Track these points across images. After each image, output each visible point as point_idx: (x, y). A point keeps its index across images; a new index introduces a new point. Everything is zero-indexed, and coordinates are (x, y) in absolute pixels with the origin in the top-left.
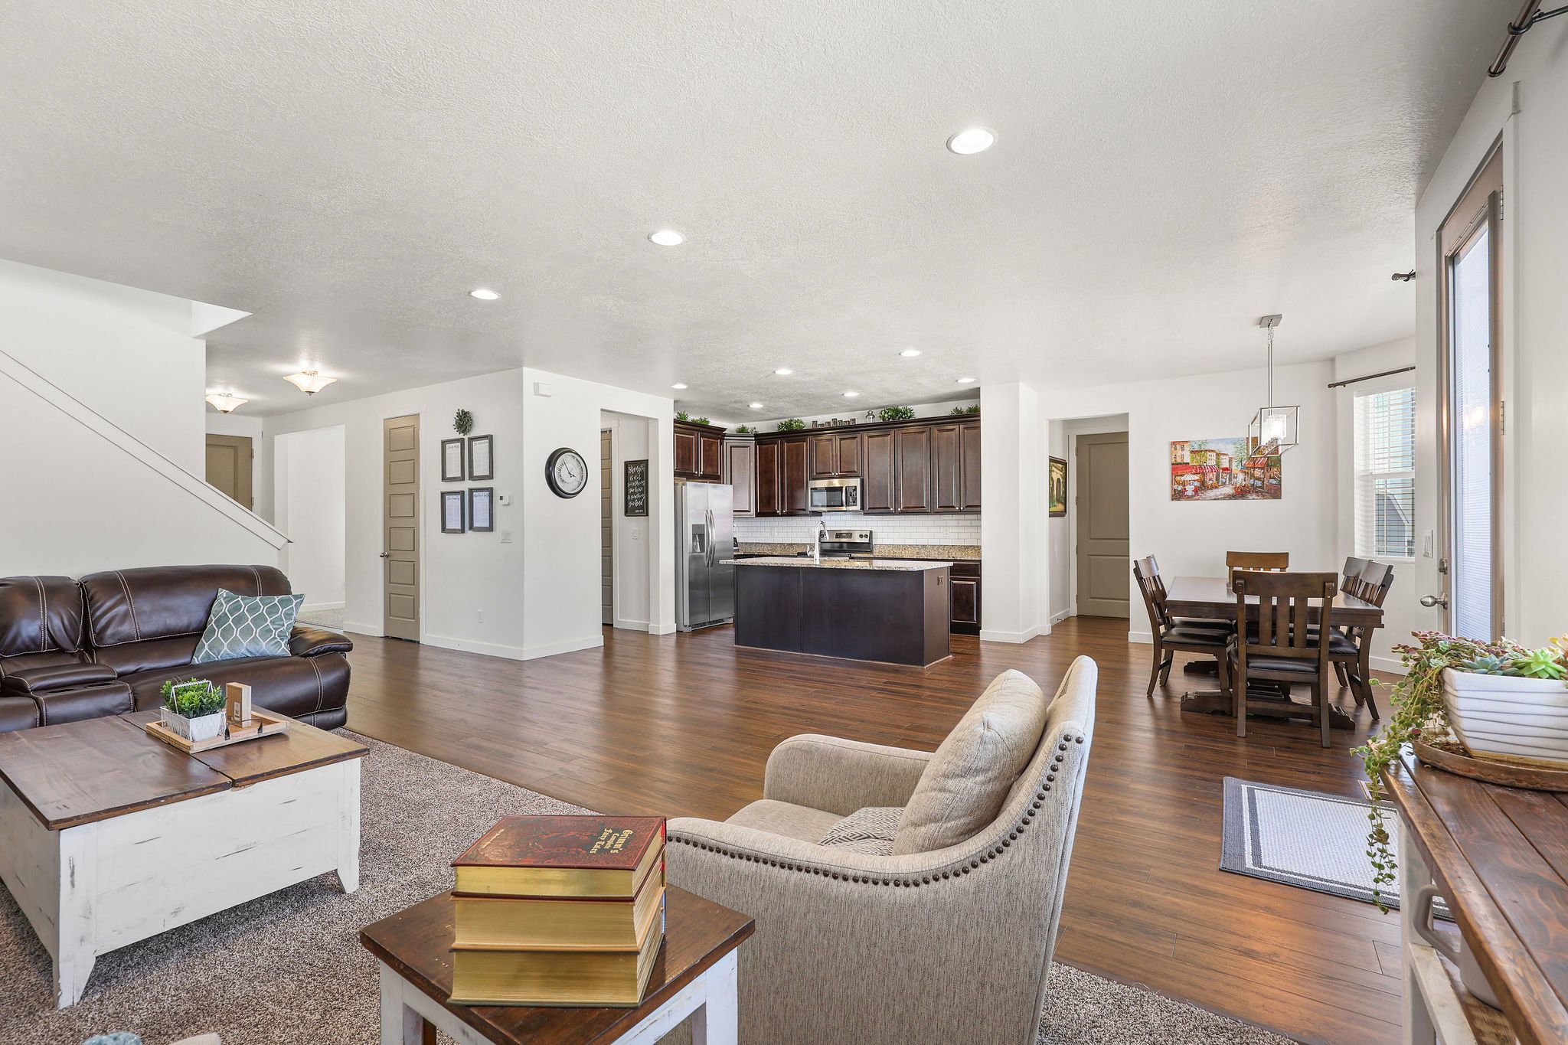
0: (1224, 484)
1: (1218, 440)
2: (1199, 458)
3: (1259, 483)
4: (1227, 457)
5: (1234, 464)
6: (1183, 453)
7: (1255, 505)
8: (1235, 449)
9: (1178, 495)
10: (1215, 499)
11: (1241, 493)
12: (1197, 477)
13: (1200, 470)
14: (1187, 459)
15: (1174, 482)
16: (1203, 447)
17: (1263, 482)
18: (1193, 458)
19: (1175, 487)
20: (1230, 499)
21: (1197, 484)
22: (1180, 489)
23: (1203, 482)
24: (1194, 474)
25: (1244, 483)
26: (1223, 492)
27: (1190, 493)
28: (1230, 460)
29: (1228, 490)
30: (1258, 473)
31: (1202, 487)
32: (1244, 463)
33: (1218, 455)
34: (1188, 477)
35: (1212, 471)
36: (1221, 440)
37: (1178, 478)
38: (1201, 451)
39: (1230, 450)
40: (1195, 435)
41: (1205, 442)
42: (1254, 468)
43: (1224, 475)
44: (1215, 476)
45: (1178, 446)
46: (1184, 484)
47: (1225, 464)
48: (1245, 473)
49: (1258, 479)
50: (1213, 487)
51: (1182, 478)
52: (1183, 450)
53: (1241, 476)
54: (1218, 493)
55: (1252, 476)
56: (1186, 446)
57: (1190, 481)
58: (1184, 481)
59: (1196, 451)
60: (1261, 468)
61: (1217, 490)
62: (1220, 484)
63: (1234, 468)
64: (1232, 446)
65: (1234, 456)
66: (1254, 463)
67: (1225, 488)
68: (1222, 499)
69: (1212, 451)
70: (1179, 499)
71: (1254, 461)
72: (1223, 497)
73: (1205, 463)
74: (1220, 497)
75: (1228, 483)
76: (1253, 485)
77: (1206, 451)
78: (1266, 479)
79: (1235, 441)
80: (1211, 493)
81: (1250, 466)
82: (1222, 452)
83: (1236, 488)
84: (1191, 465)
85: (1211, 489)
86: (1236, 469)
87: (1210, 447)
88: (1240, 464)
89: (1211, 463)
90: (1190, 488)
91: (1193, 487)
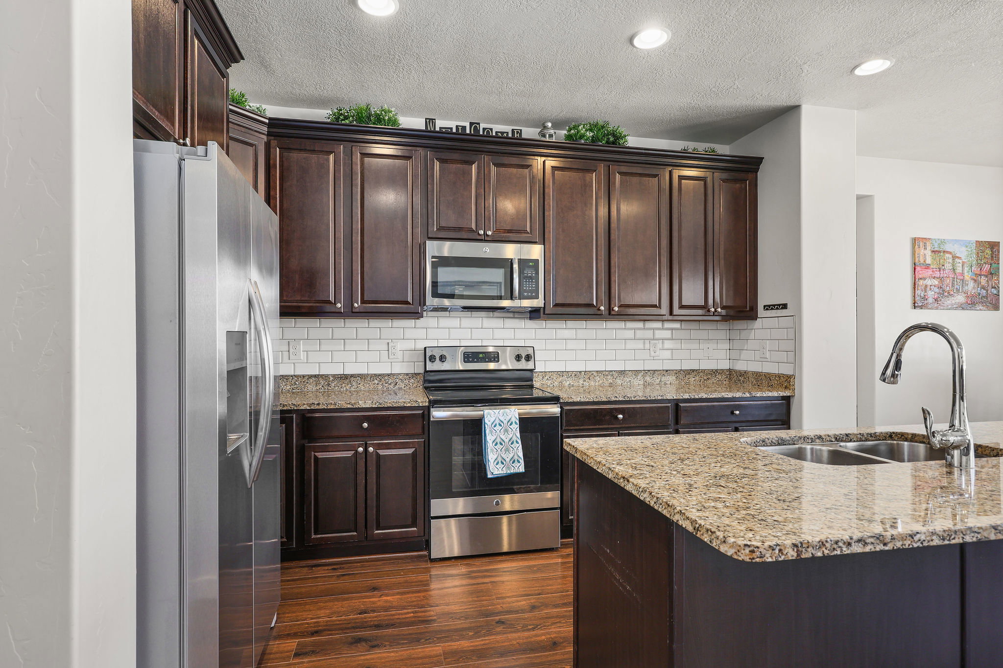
0: (958, 291)
1: (952, 240)
2: (938, 259)
3: (984, 292)
4: (961, 261)
5: (966, 269)
6: (926, 252)
7: (980, 316)
8: (966, 253)
9: (920, 303)
10: (951, 309)
11: (971, 303)
12: (936, 282)
13: (940, 273)
14: (929, 261)
15: (915, 286)
16: (942, 248)
17: (987, 291)
18: (934, 259)
19: (918, 292)
20: (963, 309)
22: (922, 295)
24: (934, 278)
25: (973, 291)
26: (957, 301)
27: (930, 300)
28: (963, 263)
29: (960, 298)
30: (983, 281)
31: (943, 293)
32: (973, 268)
33: (954, 257)
34: (930, 281)
35: (949, 277)
36: (956, 241)
37: (921, 282)
38: (939, 252)
39: (963, 253)
40: (934, 233)
41: (943, 242)
42: (981, 275)
43: (958, 281)
44: (951, 281)
45: (921, 244)
47: (959, 270)
48: (974, 279)
49: (983, 288)
50: (950, 295)
51: (924, 282)
52: (925, 248)
53: (971, 284)
54: (953, 302)
55: (979, 283)
56: (928, 244)
57: (931, 286)
58: (926, 286)
59: (937, 251)
60: (986, 276)
61: (953, 298)
62: (955, 291)
63: (966, 274)
64: (964, 249)
65: (966, 261)
66: (981, 270)
67: (959, 296)
68: (956, 309)
69: (950, 253)
70: (921, 307)
71: (980, 266)
72: (957, 306)
73: (943, 266)
74: (955, 306)
75: (961, 291)
76: (979, 294)
77: (944, 252)
78: (989, 288)
79: (966, 244)
80: (949, 302)
81: (978, 273)
82: (957, 255)
83: (967, 297)
84: (932, 267)
85: (948, 297)
86: (968, 276)
87: (948, 247)
88: (970, 270)
89: (948, 266)
90: (931, 294)
91: (933, 293)
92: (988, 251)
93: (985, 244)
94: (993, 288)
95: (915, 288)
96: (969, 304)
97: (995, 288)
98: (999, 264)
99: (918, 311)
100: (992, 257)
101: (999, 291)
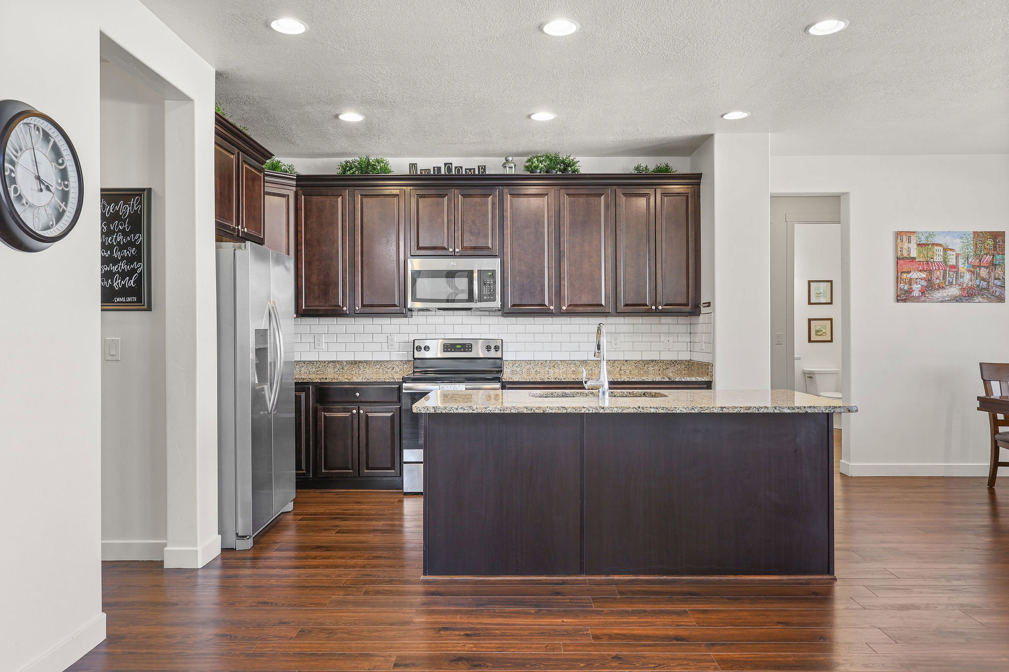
0: (951, 284)
1: (943, 232)
2: (925, 252)
3: (984, 284)
4: (954, 253)
5: (961, 261)
6: (910, 245)
7: (980, 308)
8: (961, 244)
9: (903, 296)
10: (942, 302)
11: (968, 295)
12: (923, 275)
13: (927, 267)
14: (914, 254)
15: (898, 280)
16: (931, 240)
17: (989, 282)
18: (919, 252)
19: (901, 286)
20: (957, 301)
21: (924, 283)
22: (906, 288)
23: (929, 281)
24: (921, 271)
25: (970, 283)
26: (950, 293)
27: (916, 293)
28: (957, 256)
29: (954, 291)
30: (984, 272)
31: (930, 287)
32: (970, 260)
33: (945, 250)
34: (914, 275)
35: (939, 269)
36: (949, 233)
37: (905, 275)
38: (928, 245)
39: (957, 245)
40: (921, 226)
41: (932, 234)
42: (980, 266)
43: (951, 273)
44: (942, 274)
45: (905, 238)
46: (910, 282)
47: (952, 262)
48: (971, 271)
49: (983, 279)
50: (941, 287)
51: (909, 276)
52: (909, 242)
53: (968, 276)
54: (945, 294)
55: (978, 275)
56: (912, 237)
57: (917, 279)
58: (911, 279)
59: (923, 244)
60: (987, 268)
61: (944, 291)
62: (947, 284)
63: (961, 265)
64: (958, 241)
65: (961, 252)
66: (980, 261)
67: (952, 289)
68: (949, 301)
69: (940, 245)
70: (905, 301)
71: (980, 258)
72: (949, 299)
73: (932, 258)
74: (947, 299)
75: (954, 283)
76: (978, 286)
77: (933, 244)
78: (992, 280)
79: (962, 235)
80: (939, 294)
81: (976, 264)
82: (949, 247)
83: (963, 289)
84: (917, 260)
85: (937, 290)
86: (962, 267)
87: (937, 240)
88: (967, 262)
89: (938, 258)
90: (916, 288)
91: (919, 286)
92: (990, 242)
93: (985, 235)
94: (995, 279)
95: (897, 282)
96: (965, 297)
97: (999, 279)
98: (1004, 254)
99: (901, 304)
100: (995, 248)
101: (1004, 282)
